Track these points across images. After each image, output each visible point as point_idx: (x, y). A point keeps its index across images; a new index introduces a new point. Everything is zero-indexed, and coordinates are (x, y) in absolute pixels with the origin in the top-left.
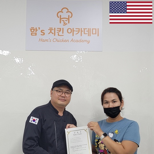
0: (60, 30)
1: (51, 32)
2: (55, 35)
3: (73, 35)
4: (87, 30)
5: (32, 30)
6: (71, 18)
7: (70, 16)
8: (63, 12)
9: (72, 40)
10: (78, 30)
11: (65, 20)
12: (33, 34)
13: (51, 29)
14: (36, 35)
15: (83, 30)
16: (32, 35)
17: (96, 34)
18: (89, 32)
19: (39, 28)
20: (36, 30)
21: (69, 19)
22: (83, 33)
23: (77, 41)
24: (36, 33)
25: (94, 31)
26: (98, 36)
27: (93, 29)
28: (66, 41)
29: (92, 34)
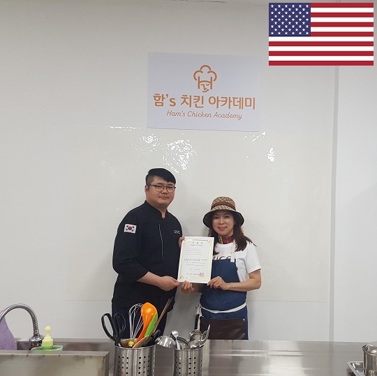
0: (199, 99)
1: (185, 101)
2: (190, 106)
3: (218, 107)
4: (238, 100)
5: (157, 98)
6: (214, 80)
7: (213, 79)
8: (202, 72)
9: (216, 115)
10: (225, 99)
11: (205, 83)
12: (158, 104)
13: (184, 98)
14: (162, 105)
15: (232, 100)
16: (156, 105)
17: (250, 106)
18: (242, 103)
19: (167, 95)
20: (163, 98)
21: (211, 82)
22: (232, 103)
23: (223, 116)
24: (163, 103)
25: (248, 100)
26: (254, 109)
27: (246, 99)
28: (207, 115)
29: (246, 105)
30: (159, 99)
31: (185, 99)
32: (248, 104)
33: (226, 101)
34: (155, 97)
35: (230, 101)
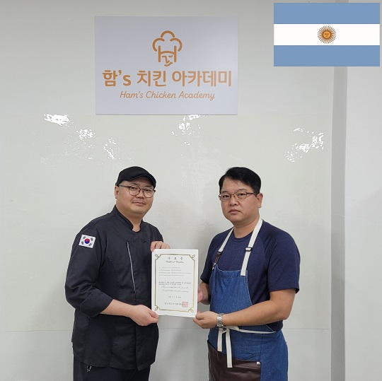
0: (159, 76)
1: (142, 79)
2: (149, 85)
3: (183, 85)
4: (210, 74)
5: (108, 76)
6: (179, 50)
8: (163, 40)
9: (182, 95)
10: (192, 74)
11: (167, 55)
12: (108, 83)
14: (114, 85)
15: (202, 74)
16: (106, 85)
17: (225, 81)
18: (214, 78)
19: (120, 72)
20: (115, 76)
21: (175, 53)
22: (201, 79)
23: (191, 96)
24: (114, 82)
25: (223, 75)
26: (230, 85)
27: (220, 73)
28: (170, 96)
29: (220, 81)
30: (109, 78)
31: (142, 75)
32: (222, 79)
33: (194, 77)
34: (105, 74)
35: (199, 77)
